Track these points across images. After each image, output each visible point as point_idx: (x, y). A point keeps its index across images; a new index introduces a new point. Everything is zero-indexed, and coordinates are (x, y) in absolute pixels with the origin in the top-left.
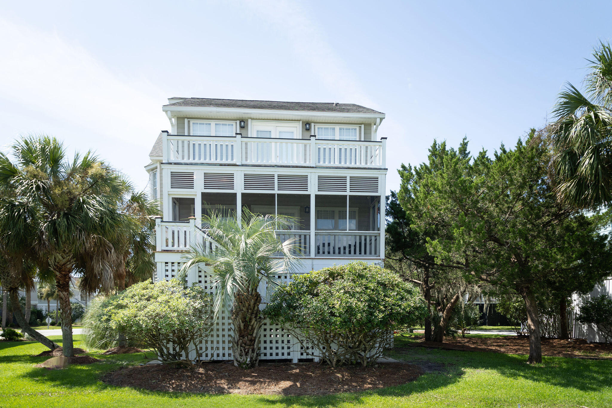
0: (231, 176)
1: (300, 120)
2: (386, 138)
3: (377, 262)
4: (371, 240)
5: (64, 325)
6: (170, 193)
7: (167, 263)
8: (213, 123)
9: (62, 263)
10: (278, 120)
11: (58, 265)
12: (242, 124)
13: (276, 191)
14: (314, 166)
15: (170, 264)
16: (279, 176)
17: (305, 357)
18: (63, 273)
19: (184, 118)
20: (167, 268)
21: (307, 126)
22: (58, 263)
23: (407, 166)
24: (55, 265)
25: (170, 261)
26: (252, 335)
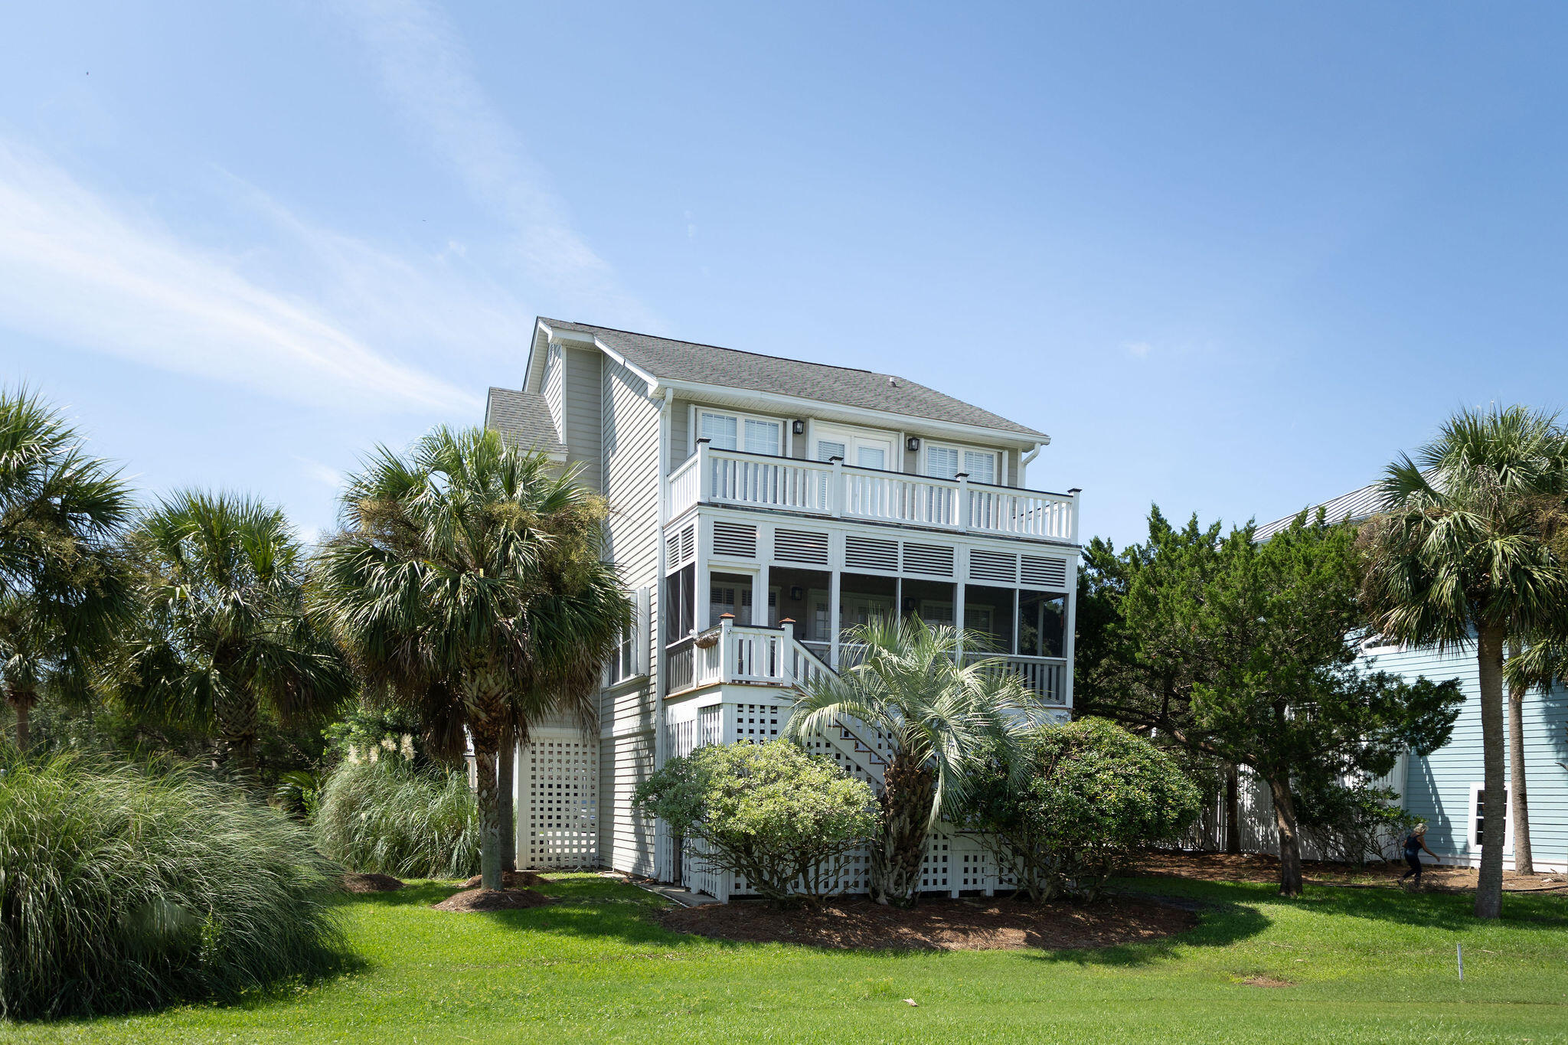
0: (822, 538)
1: (898, 430)
2: (1079, 491)
3: (1059, 712)
4: (1042, 671)
5: (489, 824)
6: (711, 563)
7: (740, 706)
8: (741, 418)
9: (493, 695)
10: (860, 425)
11: (485, 698)
12: (799, 426)
13: (900, 574)
14: (963, 530)
15: (746, 709)
16: (906, 545)
17: (970, 887)
18: (493, 714)
19: (689, 402)
20: (741, 715)
21: (912, 442)
22: (485, 693)
23: (1104, 541)
24: (478, 697)
25: (746, 702)
26: (917, 846)
